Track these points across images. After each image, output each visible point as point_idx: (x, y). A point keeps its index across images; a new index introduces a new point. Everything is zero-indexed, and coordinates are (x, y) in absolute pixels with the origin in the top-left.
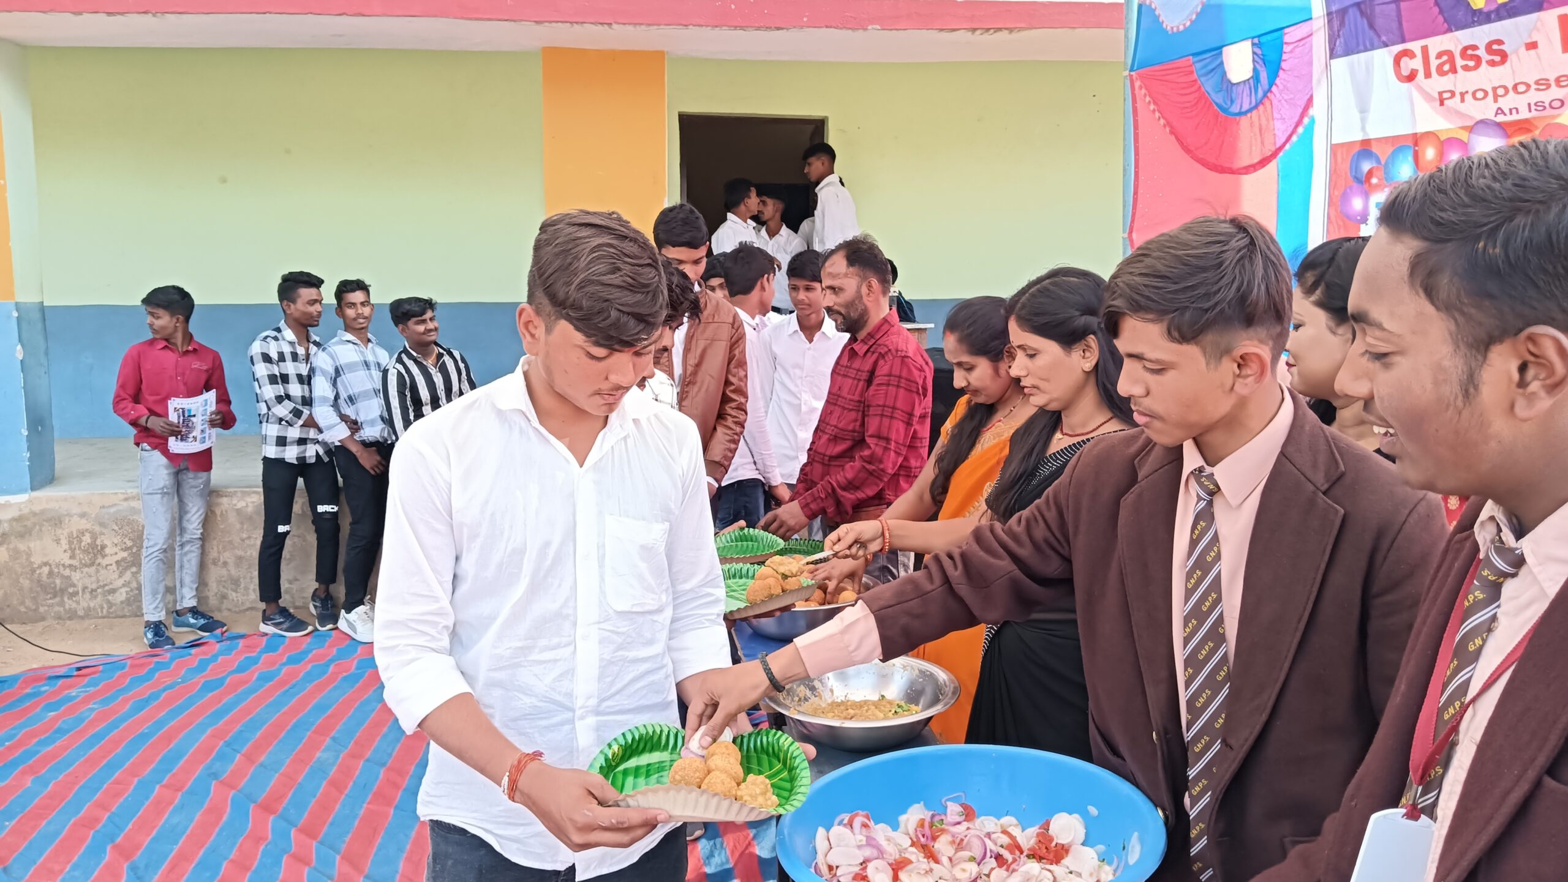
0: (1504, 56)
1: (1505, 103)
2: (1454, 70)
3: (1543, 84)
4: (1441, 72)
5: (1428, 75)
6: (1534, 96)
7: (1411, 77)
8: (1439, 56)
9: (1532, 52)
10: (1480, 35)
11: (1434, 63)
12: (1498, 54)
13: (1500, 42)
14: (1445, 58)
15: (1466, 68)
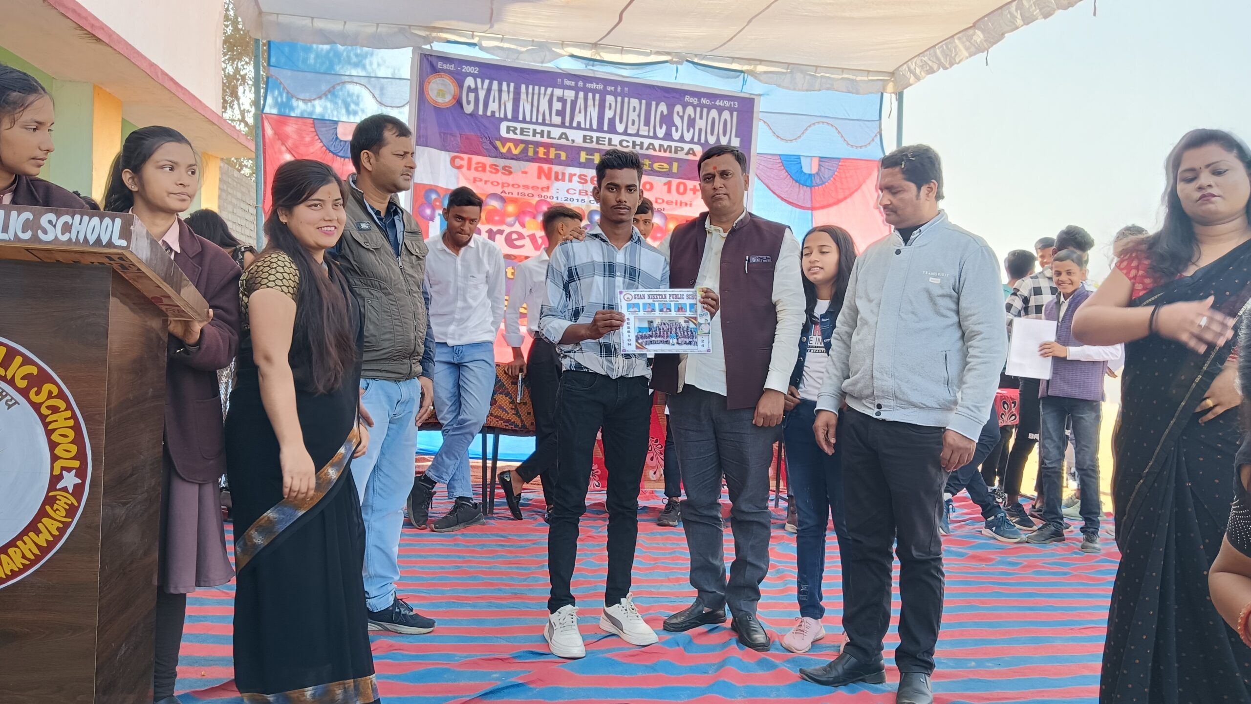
0: (511, 173)
1: (507, 190)
2: (484, 170)
3: (526, 187)
4: (476, 169)
5: (469, 168)
6: (521, 190)
7: (460, 167)
8: (478, 163)
9: (524, 175)
10: (501, 162)
11: (474, 166)
12: (508, 171)
13: (510, 167)
14: (480, 165)
15: (491, 172)
